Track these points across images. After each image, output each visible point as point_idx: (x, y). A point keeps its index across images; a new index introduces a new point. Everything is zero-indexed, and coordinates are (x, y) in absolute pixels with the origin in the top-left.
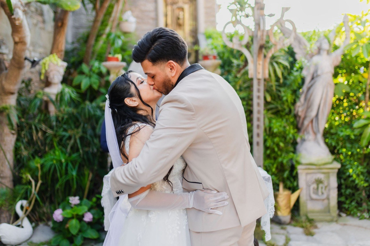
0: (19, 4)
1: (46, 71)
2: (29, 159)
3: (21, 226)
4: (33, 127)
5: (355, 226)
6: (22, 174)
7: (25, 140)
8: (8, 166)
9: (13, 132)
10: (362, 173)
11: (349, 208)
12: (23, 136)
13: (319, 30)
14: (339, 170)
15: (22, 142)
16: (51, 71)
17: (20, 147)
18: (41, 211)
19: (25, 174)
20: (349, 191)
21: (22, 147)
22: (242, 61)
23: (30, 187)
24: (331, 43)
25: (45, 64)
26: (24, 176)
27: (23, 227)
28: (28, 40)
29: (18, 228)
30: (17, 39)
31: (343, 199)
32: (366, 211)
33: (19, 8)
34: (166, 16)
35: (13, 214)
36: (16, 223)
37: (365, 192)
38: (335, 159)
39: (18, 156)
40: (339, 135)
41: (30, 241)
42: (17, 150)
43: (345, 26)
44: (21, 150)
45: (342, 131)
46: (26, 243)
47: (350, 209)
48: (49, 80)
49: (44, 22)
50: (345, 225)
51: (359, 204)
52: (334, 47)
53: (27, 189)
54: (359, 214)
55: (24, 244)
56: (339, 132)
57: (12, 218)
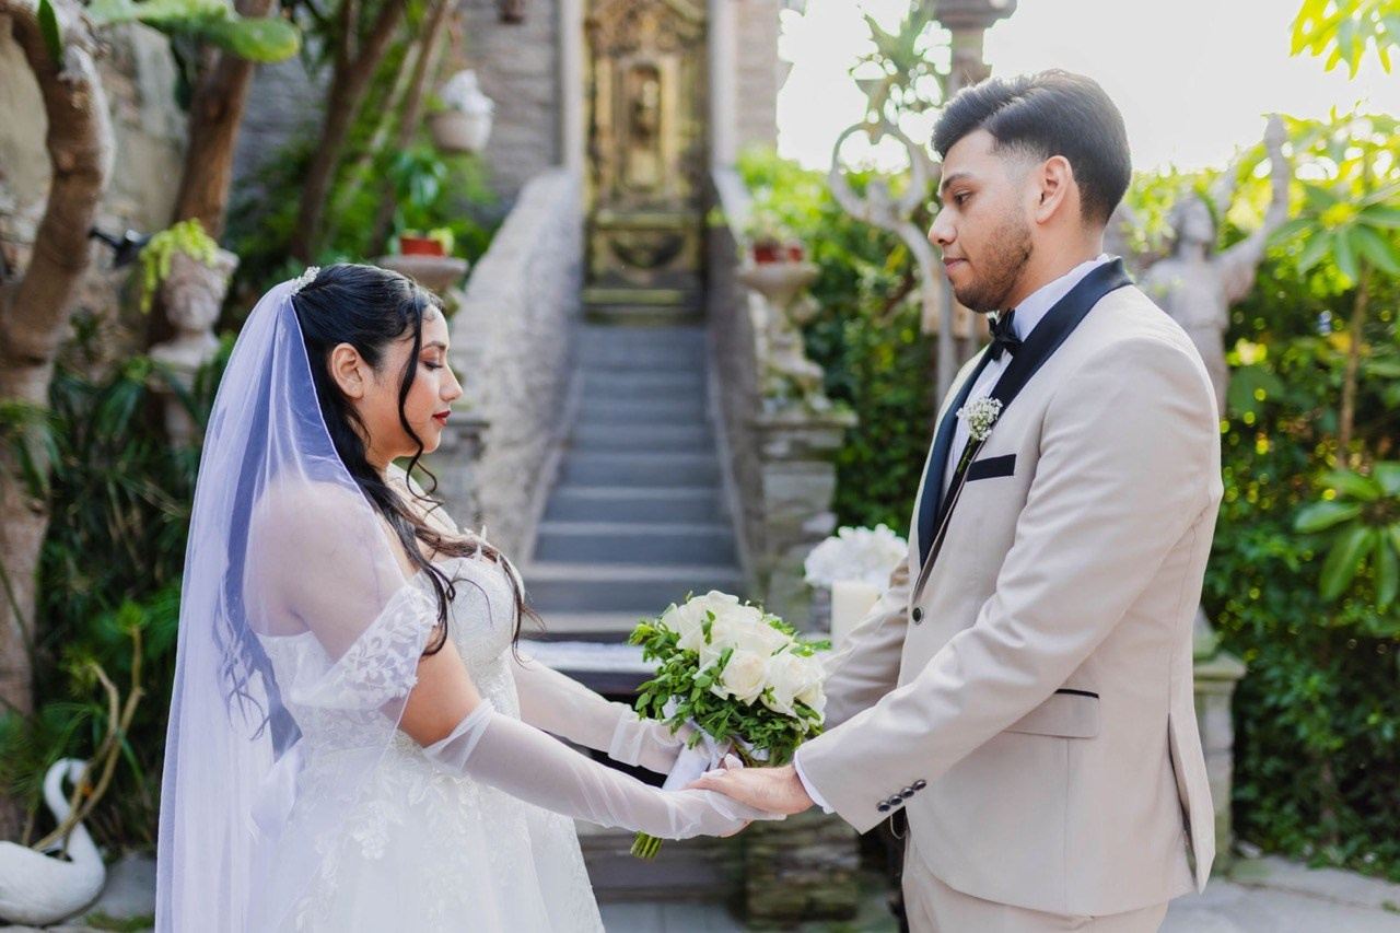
0: (81, 30)
1: (161, 283)
2: (94, 609)
3: (62, 856)
4: (112, 489)
5: (1295, 891)
6: (69, 661)
7: (80, 538)
8: (18, 631)
9: (38, 504)
10: (1324, 699)
11: (1270, 824)
12: (71, 521)
13: (1174, 169)
14: (1240, 683)
15: (71, 545)
16: (181, 283)
17: (60, 562)
18: (131, 805)
19: (81, 662)
20: (1272, 765)
21: (71, 563)
22: (897, 270)
23: (98, 710)
24: (1220, 217)
25: (157, 257)
26: (76, 670)
27: (68, 859)
28: (108, 163)
29: (52, 862)
30: (67, 160)
31: (1249, 792)
32: (1335, 841)
33: (82, 45)
34: (593, 95)
35: (32, 808)
36: (44, 844)
37: (1333, 769)
38: (1225, 646)
39: (55, 597)
40: (1242, 556)
41: (95, 910)
42: (49, 571)
43: (1270, 155)
44: (66, 573)
45: (1253, 543)
46: (81, 919)
47: (1275, 830)
48: (171, 316)
49: (138, 100)
50: (1257, 886)
51: (1309, 815)
52: (1229, 233)
53: (89, 718)
54: (1308, 849)
55: (73, 921)
56: (1242, 545)
57: (29, 826)
